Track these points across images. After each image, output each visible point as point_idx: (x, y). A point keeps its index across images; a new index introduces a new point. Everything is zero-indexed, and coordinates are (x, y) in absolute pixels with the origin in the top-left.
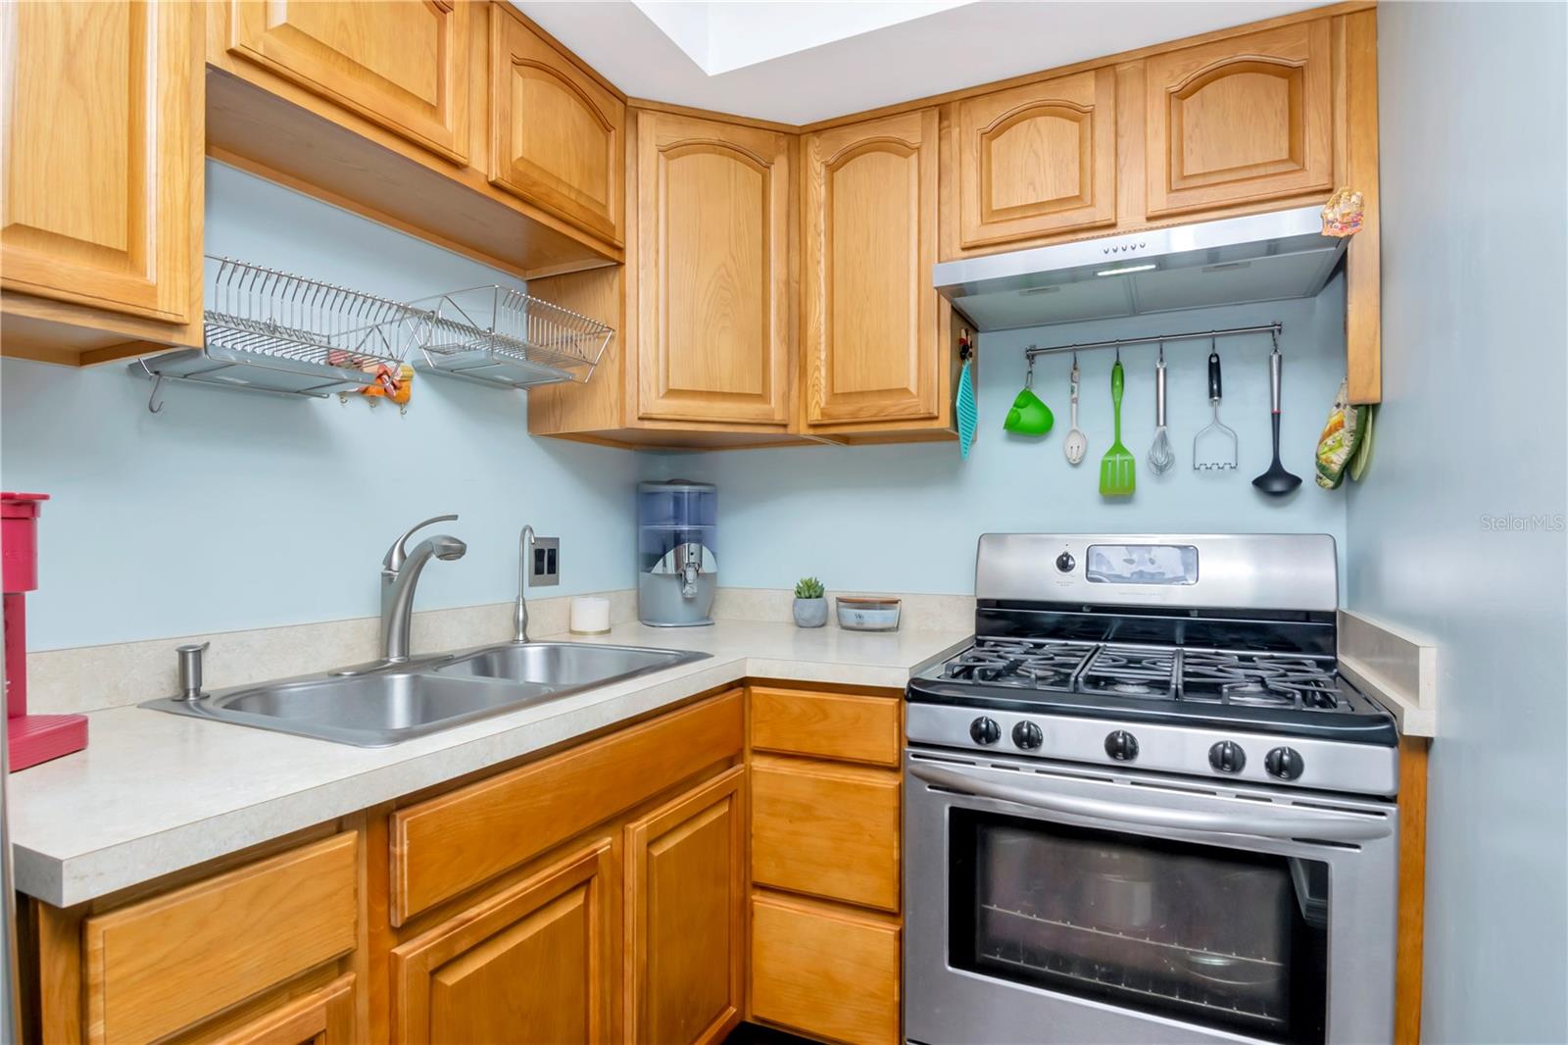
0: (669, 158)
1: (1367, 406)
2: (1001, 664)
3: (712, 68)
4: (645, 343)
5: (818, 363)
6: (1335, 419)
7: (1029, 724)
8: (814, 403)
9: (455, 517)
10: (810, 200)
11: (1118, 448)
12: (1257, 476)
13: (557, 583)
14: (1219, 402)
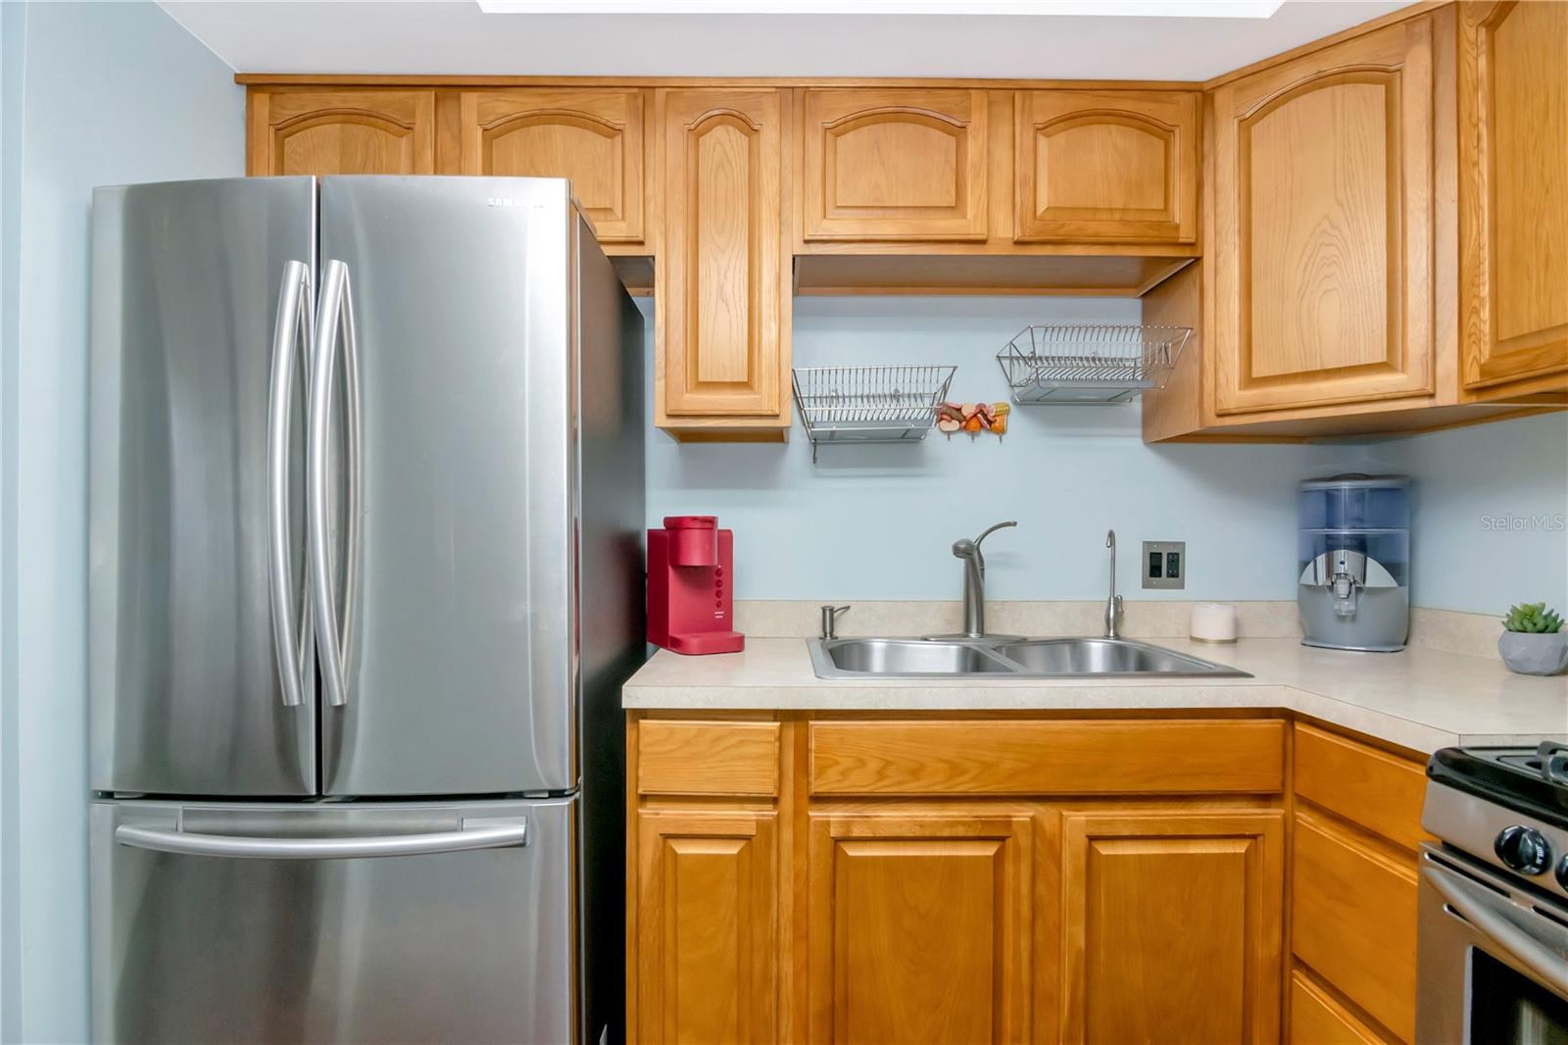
0: (1252, 123)
4: (1222, 336)
5: (1476, 303)
8: (1471, 357)
9: (1015, 524)
13: (1178, 587)
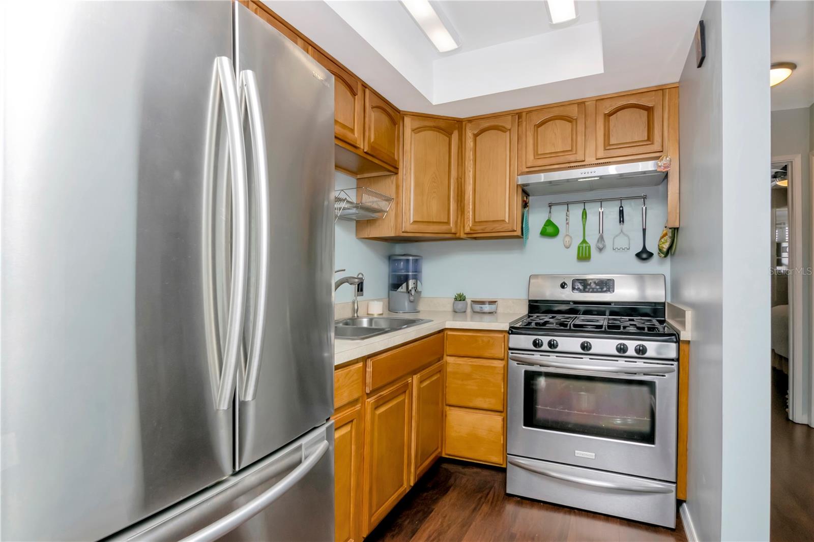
0: (416, 133)
1: (675, 228)
2: (542, 321)
3: (435, 102)
4: (405, 204)
5: (469, 210)
6: (665, 232)
7: (554, 340)
8: (467, 225)
9: (344, 270)
10: (467, 147)
11: (584, 241)
12: (637, 253)
13: (362, 295)
14: (623, 224)
